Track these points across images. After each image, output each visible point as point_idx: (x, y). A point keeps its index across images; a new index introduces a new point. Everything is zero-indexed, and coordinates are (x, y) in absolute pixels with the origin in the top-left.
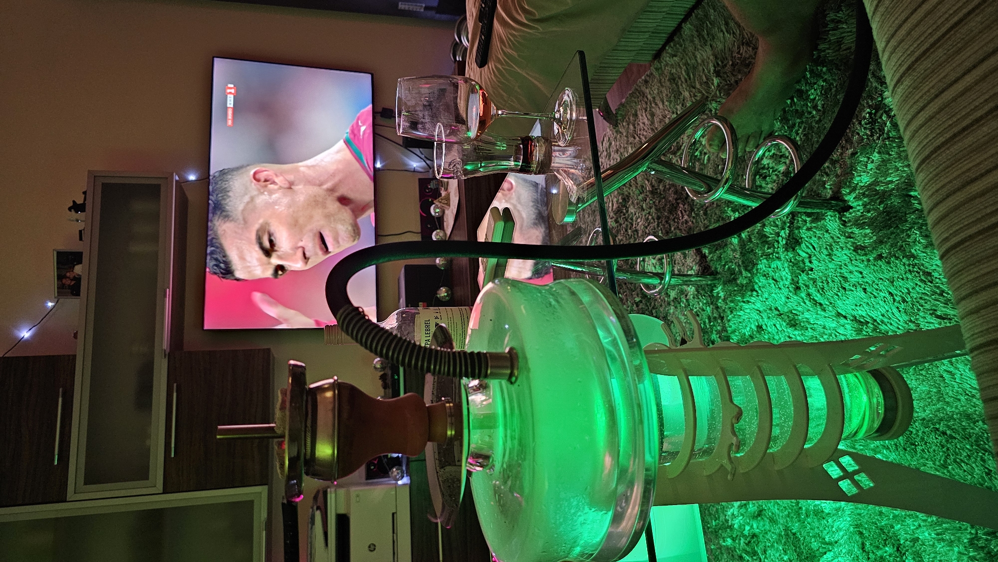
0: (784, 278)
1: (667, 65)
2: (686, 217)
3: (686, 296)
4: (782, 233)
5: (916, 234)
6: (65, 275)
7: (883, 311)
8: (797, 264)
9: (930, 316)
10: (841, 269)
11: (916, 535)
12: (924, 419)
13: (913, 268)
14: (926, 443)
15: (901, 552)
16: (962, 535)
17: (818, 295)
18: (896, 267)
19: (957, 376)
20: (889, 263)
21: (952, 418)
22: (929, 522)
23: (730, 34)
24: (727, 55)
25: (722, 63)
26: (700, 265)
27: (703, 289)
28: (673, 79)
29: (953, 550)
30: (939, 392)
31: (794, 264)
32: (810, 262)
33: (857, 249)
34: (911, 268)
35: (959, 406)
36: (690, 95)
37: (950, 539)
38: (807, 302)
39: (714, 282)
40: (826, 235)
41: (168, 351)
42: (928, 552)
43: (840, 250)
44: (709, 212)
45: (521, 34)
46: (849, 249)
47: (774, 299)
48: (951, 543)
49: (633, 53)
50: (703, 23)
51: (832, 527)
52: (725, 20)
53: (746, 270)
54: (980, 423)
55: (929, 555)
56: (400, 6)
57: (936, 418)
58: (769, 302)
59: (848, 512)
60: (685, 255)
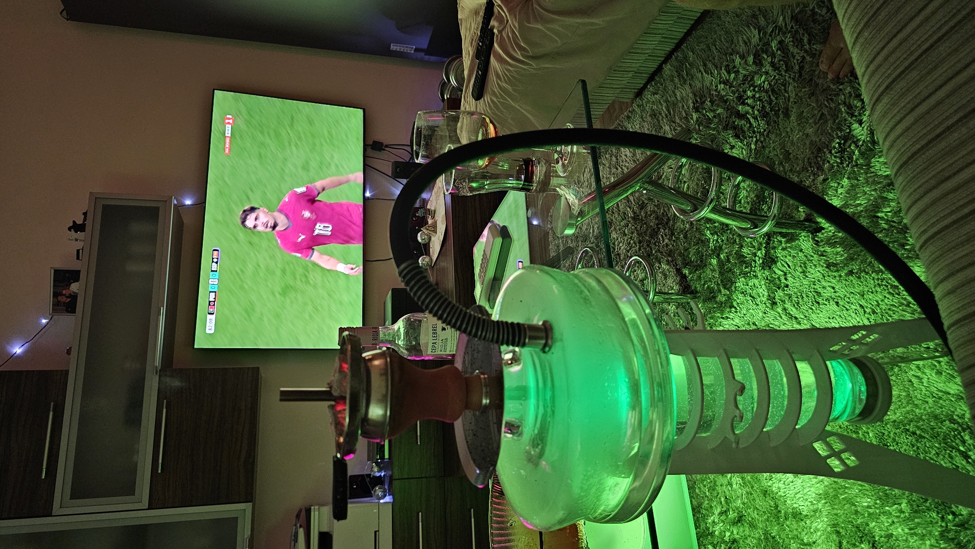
0: (761, 295)
1: (648, 102)
2: (666, 241)
3: (667, 314)
4: (759, 254)
6: (62, 293)
8: (773, 281)
10: (815, 285)
11: (890, 531)
12: (895, 421)
13: (882, 282)
14: (898, 443)
16: (934, 528)
17: (794, 309)
18: (866, 281)
19: (925, 380)
20: (859, 278)
21: (921, 419)
22: (902, 518)
23: (708, 75)
24: (705, 93)
25: (701, 100)
26: (680, 285)
28: (654, 115)
29: (925, 544)
30: (908, 395)
31: (771, 282)
32: (786, 279)
33: (829, 266)
34: (880, 282)
35: (927, 408)
36: (671, 129)
37: (922, 533)
38: (783, 316)
39: (694, 300)
40: (800, 254)
41: (159, 367)
43: (813, 267)
45: (516, 69)
46: (822, 266)
47: (752, 315)
48: (923, 537)
49: (618, 91)
50: (683, 65)
51: (810, 528)
52: (703, 62)
53: (725, 288)
54: (947, 422)
56: (392, 47)
57: (906, 420)
58: (747, 318)
59: (825, 513)
60: (666, 277)
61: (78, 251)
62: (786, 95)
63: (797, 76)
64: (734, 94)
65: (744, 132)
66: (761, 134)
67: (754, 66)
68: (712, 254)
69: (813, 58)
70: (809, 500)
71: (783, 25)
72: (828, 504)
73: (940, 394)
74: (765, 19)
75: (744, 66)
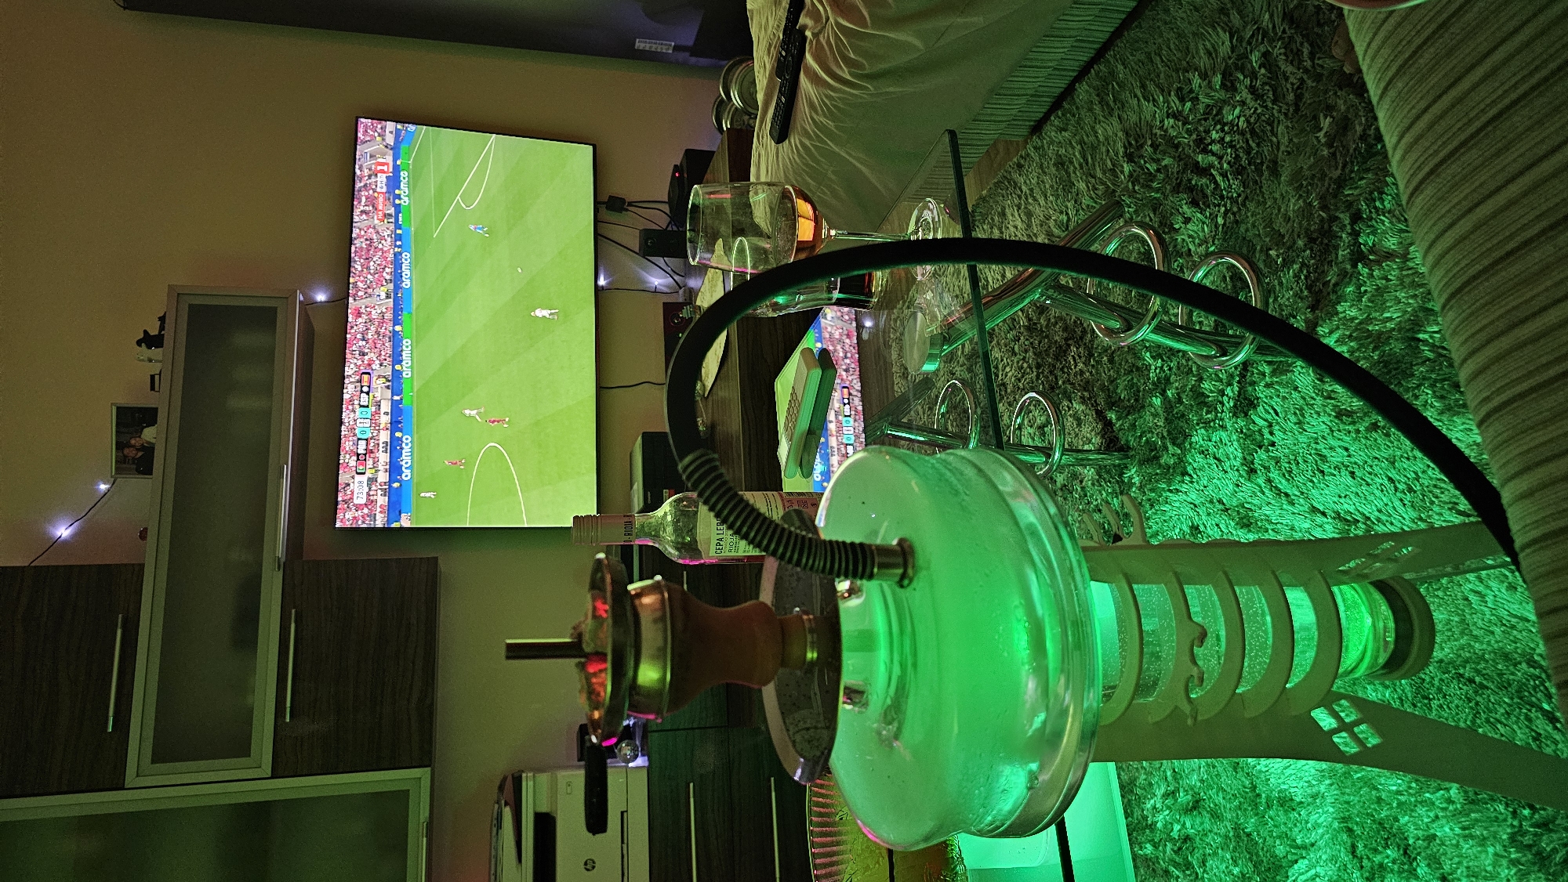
0: (1231, 456)
1: (1052, 142)
2: (1081, 366)
3: (1081, 482)
4: (1228, 391)
5: (1427, 394)
6: (128, 442)
7: (1380, 505)
8: (1251, 436)
9: (1448, 512)
10: (1317, 443)
11: (1432, 831)
15: (1410, 857)
16: (1500, 829)
17: (1283, 481)
18: (1399, 441)
19: (1489, 599)
20: (1388, 435)
21: (1482, 658)
22: (1450, 811)
23: (1149, 102)
24: (1144, 131)
25: (1137, 142)
26: (1103, 437)
27: (1108, 472)
28: (1060, 164)
29: (1487, 852)
30: (1463, 621)
31: (1247, 436)
32: (1271, 433)
33: (1340, 414)
35: (1493, 642)
36: (1088, 187)
37: (1482, 835)
38: (1266, 491)
39: (1125, 461)
40: (1295, 395)
41: (283, 559)
42: (1449, 856)
43: (1315, 416)
44: (1116, 358)
45: (841, 95)
46: (1330, 415)
47: (1217, 487)
48: (1483, 841)
49: (1003, 125)
50: (1108, 85)
51: (1307, 822)
52: (1140, 82)
53: (1174, 444)
54: (1524, 665)
55: (1451, 860)
56: (637, 44)
57: (1460, 659)
58: (1209, 491)
59: (1329, 800)
60: (1079, 422)
61: (152, 377)
62: (1274, 139)
63: (1291, 110)
64: (1191, 135)
65: (1205, 196)
66: (1234, 201)
67: (1223, 93)
68: (1154, 389)
69: (1318, 82)
70: (1305, 779)
71: (1270, 26)
72: (1335, 786)
73: (1514, 620)
74: (1241, 18)
75: (1207, 91)
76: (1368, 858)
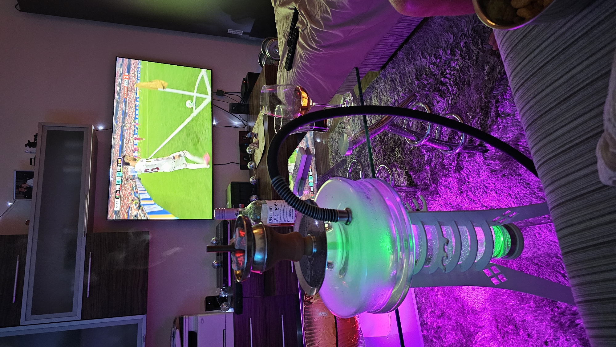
0: (454, 187)
1: (389, 73)
2: (400, 155)
4: (453, 164)
10: (484, 182)
11: (524, 318)
14: (528, 270)
15: (517, 328)
16: (547, 316)
17: (472, 196)
19: (543, 235)
21: (541, 256)
22: (531, 311)
23: (424, 59)
24: (423, 69)
25: (420, 73)
26: (408, 181)
27: (410, 194)
28: (392, 81)
29: (543, 325)
30: (534, 243)
31: (460, 180)
32: (468, 179)
33: (492, 171)
34: (519, 181)
35: (544, 250)
36: (402, 89)
37: (541, 318)
38: (467, 200)
39: (416, 190)
40: (476, 164)
41: (86, 232)
42: (530, 327)
43: (483, 172)
44: (413, 152)
45: (312, 53)
46: (488, 172)
47: (449, 198)
48: (542, 321)
49: (371, 66)
50: (409, 52)
51: (482, 318)
52: (421, 51)
53: (434, 183)
56: (229, 31)
57: (533, 257)
58: (446, 200)
59: (489, 310)
60: (399, 176)
61: (31, 159)
62: (469, 73)
63: (475, 63)
64: (439, 71)
65: (445, 93)
66: (455, 95)
67: (451, 56)
68: (427, 163)
69: (484, 53)
70: (481, 303)
71: (467, 33)
72: (491, 304)
73: (551, 242)
74: (457, 29)
75: (445, 55)
76: (503, 329)
